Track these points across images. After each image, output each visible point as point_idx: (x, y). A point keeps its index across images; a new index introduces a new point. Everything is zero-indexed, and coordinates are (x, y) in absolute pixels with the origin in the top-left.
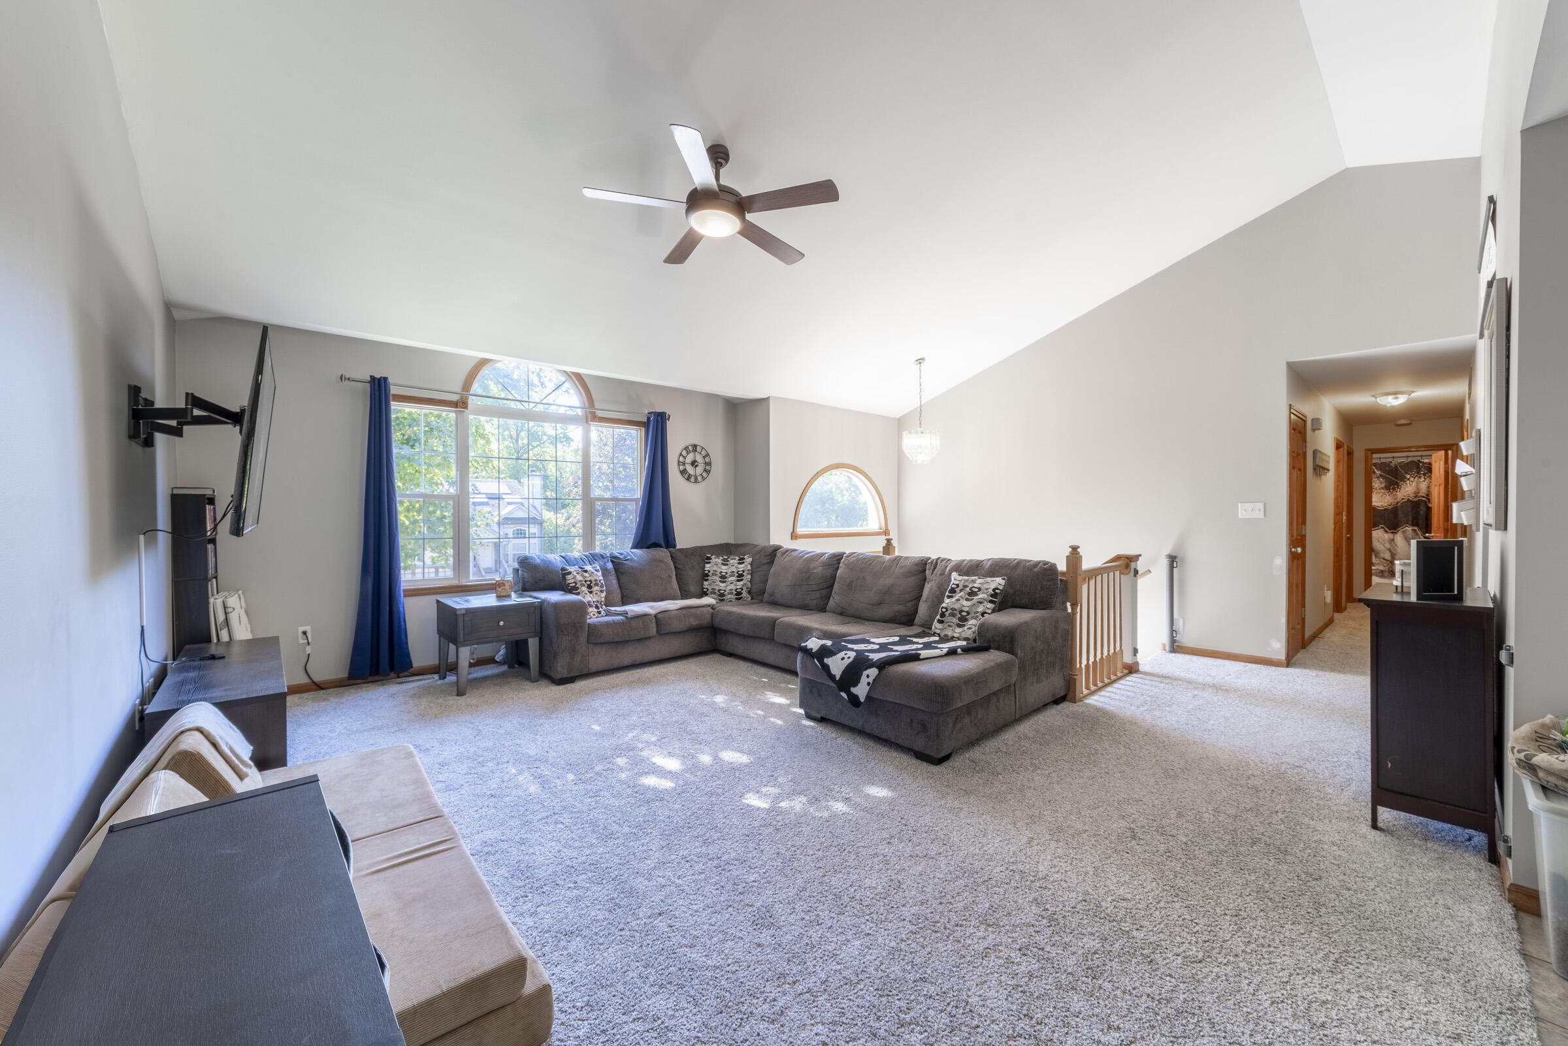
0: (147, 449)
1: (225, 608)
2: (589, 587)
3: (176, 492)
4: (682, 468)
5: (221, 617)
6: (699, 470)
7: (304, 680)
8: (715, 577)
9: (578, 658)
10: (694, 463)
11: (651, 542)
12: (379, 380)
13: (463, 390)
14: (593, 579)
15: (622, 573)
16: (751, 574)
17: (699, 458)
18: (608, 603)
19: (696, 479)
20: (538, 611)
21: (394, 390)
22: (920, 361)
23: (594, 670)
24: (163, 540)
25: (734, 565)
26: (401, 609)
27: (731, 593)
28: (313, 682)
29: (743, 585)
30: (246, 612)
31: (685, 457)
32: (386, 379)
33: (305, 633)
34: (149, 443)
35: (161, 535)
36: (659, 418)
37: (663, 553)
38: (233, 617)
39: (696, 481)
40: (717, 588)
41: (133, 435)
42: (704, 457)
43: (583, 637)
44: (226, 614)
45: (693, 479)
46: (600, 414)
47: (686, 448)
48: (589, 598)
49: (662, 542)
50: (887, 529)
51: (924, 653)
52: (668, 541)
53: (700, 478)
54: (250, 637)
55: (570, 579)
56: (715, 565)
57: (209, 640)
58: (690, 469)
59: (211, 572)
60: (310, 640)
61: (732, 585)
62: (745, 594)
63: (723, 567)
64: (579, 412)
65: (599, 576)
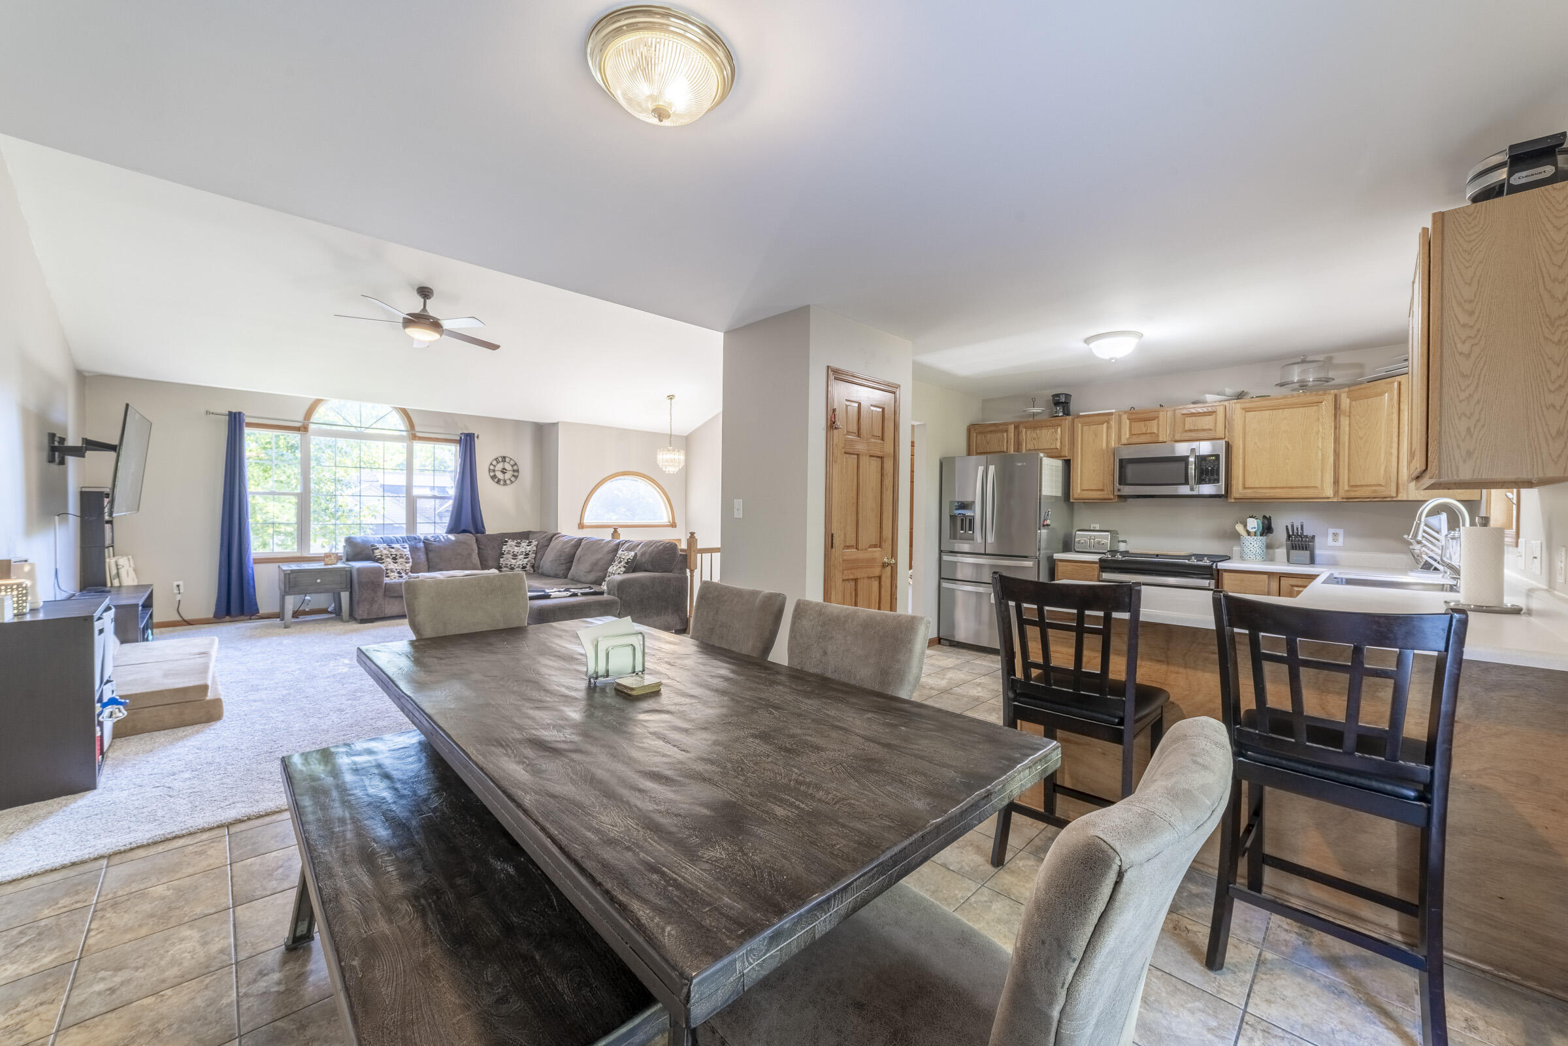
0: (61, 466)
1: (117, 565)
2: (394, 559)
3: (84, 490)
4: (492, 474)
5: (114, 572)
6: (508, 475)
7: (177, 618)
8: (508, 555)
9: (376, 606)
10: (504, 471)
11: (462, 528)
12: (235, 413)
13: (305, 420)
14: (398, 553)
15: (430, 551)
16: (536, 554)
17: (508, 467)
18: (413, 570)
19: (505, 481)
20: (349, 574)
21: (247, 420)
22: (671, 397)
23: (389, 615)
24: (73, 522)
25: (524, 547)
26: (251, 572)
27: (519, 567)
28: (184, 620)
29: (528, 561)
30: (135, 570)
31: (495, 466)
32: (240, 413)
33: (178, 586)
34: (62, 462)
35: (71, 518)
36: (468, 438)
37: (470, 538)
38: (123, 572)
39: (505, 484)
40: (509, 563)
41: (51, 460)
42: (512, 466)
43: (380, 593)
44: (118, 569)
45: (502, 482)
46: (419, 434)
47: (496, 459)
48: (392, 566)
49: (472, 529)
50: (674, 522)
51: (553, 595)
52: (477, 527)
53: (508, 482)
54: (136, 584)
55: (377, 552)
56: (510, 546)
57: (105, 585)
58: (500, 475)
59: (108, 542)
60: (181, 591)
61: (521, 560)
62: (528, 568)
63: (516, 548)
64: (405, 434)
65: (407, 552)
